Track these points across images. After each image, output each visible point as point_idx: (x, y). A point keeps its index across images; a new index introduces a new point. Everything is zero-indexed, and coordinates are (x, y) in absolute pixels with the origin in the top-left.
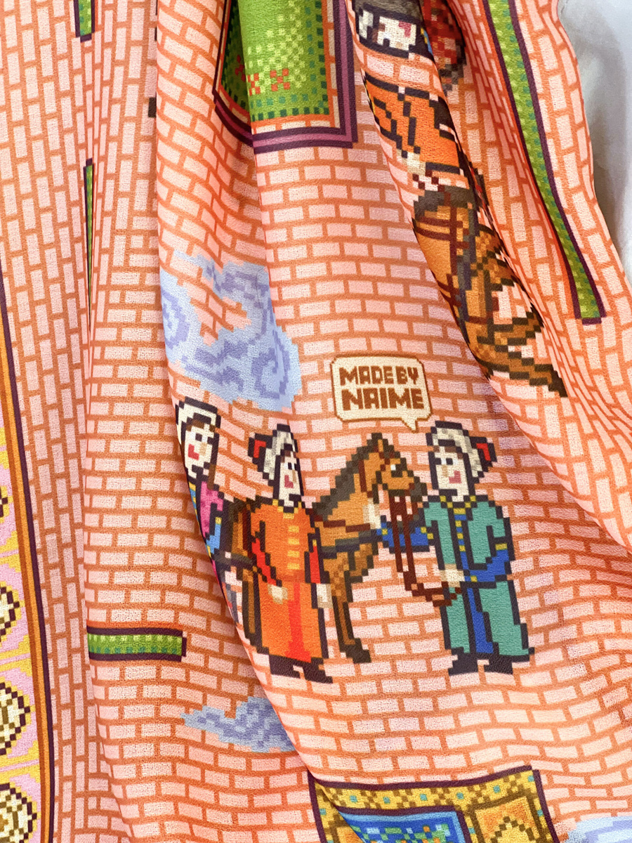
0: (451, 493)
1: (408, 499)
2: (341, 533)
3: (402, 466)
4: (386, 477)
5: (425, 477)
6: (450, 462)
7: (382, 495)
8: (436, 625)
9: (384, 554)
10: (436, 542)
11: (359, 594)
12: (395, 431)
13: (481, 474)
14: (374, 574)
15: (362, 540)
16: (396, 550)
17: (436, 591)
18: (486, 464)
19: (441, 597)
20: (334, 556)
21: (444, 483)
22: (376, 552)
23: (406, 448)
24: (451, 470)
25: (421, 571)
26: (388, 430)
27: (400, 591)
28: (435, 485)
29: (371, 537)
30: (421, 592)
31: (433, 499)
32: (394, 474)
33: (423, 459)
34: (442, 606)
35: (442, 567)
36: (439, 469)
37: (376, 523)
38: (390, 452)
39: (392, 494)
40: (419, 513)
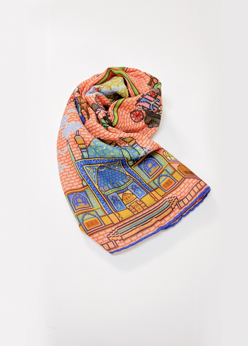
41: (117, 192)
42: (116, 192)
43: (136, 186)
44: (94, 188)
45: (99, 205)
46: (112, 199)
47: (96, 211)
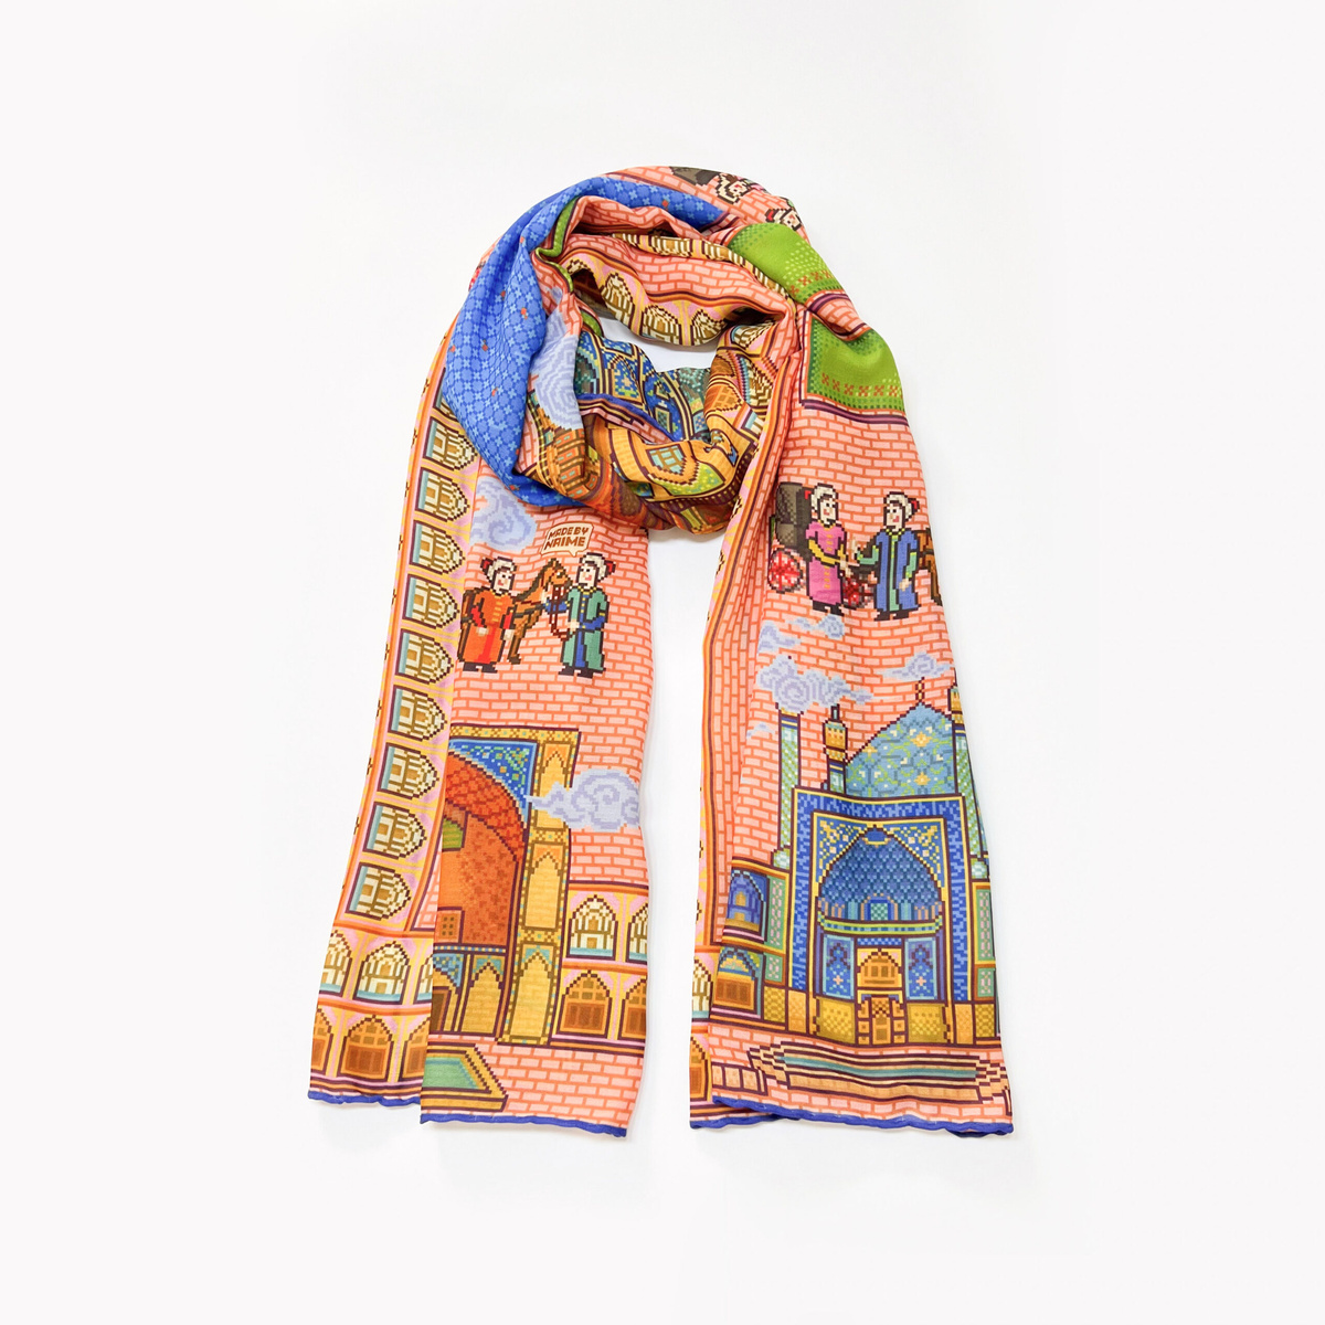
0: (583, 585)
1: (562, 588)
2: (529, 606)
3: (564, 573)
4: (554, 579)
5: (573, 577)
6: (588, 570)
7: (550, 587)
8: (559, 650)
9: (545, 615)
10: (570, 608)
11: (528, 634)
12: (564, 557)
13: (602, 578)
14: (538, 625)
15: (536, 609)
16: (550, 614)
17: (564, 633)
18: (608, 573)
19: (565, 636)
20: (522, 617)
21: (582, 580)
22: (541, 614)
23: (567, 565)
24: (588, 574)
25: (559, 623)
26: (560, 556)
27: (548, 633)
28: (577, 581)
29: (540, 607)
30: (558, 634)
31: (574, 587)
32: (558, 577)
33: (575, 569)
34: (564, 641)
35: (569, 621)
36: (581, 573)
37: (544, 600)
38: (559, 566)
39: (555, 586)
40: (566, 594)
41: (859, 940)
42: (855, 937)
43: (928, 954)
44: (804, 889)
45: (785, 945)
46: (831, 952)
47: (765, 958)
